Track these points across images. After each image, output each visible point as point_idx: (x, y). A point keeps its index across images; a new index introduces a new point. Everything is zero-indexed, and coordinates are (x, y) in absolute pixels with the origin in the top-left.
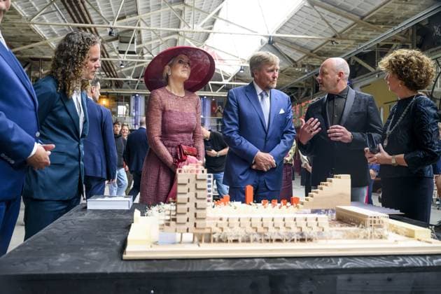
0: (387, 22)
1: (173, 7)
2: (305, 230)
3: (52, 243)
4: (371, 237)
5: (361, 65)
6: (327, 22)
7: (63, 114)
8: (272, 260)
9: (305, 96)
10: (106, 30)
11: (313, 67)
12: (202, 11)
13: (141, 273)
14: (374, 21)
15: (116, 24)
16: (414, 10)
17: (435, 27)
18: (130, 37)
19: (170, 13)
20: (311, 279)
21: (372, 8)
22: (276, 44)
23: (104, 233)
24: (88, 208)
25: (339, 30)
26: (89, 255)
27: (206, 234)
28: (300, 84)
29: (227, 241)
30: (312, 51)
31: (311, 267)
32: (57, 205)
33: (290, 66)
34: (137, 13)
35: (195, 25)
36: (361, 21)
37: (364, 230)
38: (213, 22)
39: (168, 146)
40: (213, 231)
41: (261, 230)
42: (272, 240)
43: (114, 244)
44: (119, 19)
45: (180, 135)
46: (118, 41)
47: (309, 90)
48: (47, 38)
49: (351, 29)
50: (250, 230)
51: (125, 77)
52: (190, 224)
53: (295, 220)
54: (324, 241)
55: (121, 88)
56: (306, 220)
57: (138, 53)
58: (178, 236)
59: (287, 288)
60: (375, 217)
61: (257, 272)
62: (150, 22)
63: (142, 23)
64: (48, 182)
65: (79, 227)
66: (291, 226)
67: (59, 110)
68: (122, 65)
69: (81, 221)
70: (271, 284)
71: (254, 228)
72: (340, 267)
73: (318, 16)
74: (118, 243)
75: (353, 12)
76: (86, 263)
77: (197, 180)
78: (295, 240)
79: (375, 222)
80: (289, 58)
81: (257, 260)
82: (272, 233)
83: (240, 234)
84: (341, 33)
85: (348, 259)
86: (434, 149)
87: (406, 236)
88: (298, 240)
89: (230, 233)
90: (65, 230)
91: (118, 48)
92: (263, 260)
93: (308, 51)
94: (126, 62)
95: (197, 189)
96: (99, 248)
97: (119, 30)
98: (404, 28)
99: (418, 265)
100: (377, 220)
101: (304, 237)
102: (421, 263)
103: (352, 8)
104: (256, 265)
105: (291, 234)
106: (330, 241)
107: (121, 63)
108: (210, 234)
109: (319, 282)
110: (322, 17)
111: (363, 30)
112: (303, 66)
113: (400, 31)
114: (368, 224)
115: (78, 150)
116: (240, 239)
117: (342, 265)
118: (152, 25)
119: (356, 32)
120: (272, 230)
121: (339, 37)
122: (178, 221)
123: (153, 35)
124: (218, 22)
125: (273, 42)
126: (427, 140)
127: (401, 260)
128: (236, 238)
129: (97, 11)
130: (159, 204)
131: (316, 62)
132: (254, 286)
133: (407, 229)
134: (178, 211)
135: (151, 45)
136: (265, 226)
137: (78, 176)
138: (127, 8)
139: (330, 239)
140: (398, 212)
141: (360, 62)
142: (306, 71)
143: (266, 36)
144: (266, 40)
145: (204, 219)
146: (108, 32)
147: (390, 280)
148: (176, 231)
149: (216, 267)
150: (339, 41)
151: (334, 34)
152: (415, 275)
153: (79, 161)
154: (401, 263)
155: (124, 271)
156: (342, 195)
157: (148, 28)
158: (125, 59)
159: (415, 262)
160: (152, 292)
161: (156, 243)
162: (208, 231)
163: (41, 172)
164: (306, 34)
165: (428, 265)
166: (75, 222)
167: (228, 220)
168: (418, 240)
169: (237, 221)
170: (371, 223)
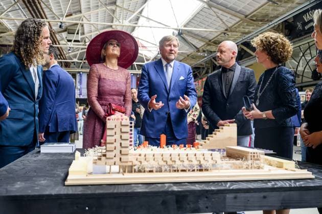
0: (264, 20)
1: (108, 8)
2: (203, 162)
3: (11, 175)
4: (251, 168)
5: (245, 51)
6: (221, 20)
7: (22, 81)
8: (178, 184)
9: (205, 74)
10: (57, 24)
11: (211, 52)
12: (129, 11)
13: (78, 194)
14: (254, 19)
15: (65, 20)
16: (283, 11)
17: (298, 23)
18: (76, 30)
19: (105, 12)
20: (207, 197)
21: (253, 9)
22: (184, 35)
23: (52, 168)
24: (41, 152)
25: (230, 25)
26: (40, 183)
27: (129, 166)
28: (201, 65)
29: (145, 172)
30: (210, 41)
31: (207, 189)
32: (17, 150)
33: (194, 52)
34: (80, 12)
35: (124, 21)
36: (245, 19)
37: (246, 163)
38: (138, 19)
39: (102, 105)
40: (134, 164)
41: (170, 162)
42: (178, 171)
43: (59, 176)
44: (67, 16)
45: (111, 97)
46: (66, 32)
47: (208, 69)
48: (13, 30)
49: (238, 25)
50: (162, 163)
51: (72, 60)
52: (117, 159)
53: (195, 155)
54: (217, 171)
55: (69, 67)
56: (203, 155)
57: (82, 42)
58: (108, 168)
59: (188, 204)
60: (254, 153)
61: (167, 193)
62: (90, 18)
63: (84, 19)
64: (10, 132)
65: (34, 164)
66: (193, 160)
67: (19, 77)
68: (69, 50)
69: (35, 161)
70: (177, 202)
71: (164, 161)
72: (229, 188)
73: (215, 15)
74: (63, 175)
75: (239, 12)
76: (36, 188)
77: (122, 125)
78: (196, 171)
79: (254, 157)
80: (194, 45)
81: (167, 185)
82: (178, 165)
83: (154, 166)
84: (231, 27)
85: (234, 183)
86: (293, 105)
87: (277, 167)
88: (197, 170)
89: (147, 165)
90: (22, 167)
91: (66, 38)
92: (172, 185)
93: (207, 41)
94: (73, 48)
95: (122, 132)
96: (47, 178)
97: (67, 24)
98: (276, 24)
99: (285, 186)
100: (255, 155)
101: (202, 168)
102: (288, 185)
103: (239, 9)
104: (166, 188)
105: (192, 166)
106: (221, 171)
107: (69, 48)
108: (132, 166)
109: (213, 200)
110: (217, 15)
111: (247, 25)
112: (204, 51)
113: (273, 25)
114: (249, 158)
115: (33, 108)
116: (154, 170)
117: (229, 187)
118: (92, 20)
119: (241, 27)
120: (178, 162)
121: (229, 30)
122: (107, 157)
123: (93, 28)
124: (141, 19)
125: (182, 34)
126: (288, 99)
127: (273, 183)
128: (151, 169)
129: (50, 10)
130: (95, 147)
131: (213, 48)
132: (164, 203)
133: (278, 162)
134: (108, 149)
135: (91, 35)
136: (173, 160)
137: (33, 128)
138: (73, 8)
139: (221, 169)
140: (271, 152)
141: (245, 48)
142: (206, 55)
143: (176, 29)
144: (176, 32)
145: (127, 155)
146: (59, 25)
147: (265, 197)
148: (106, 164)
149: (135, 189)
150: (229, 34)
151: (226, 28)
152: (283, 194)
153: (34, 117)
154: (273, 185)
155: (65, 193)
156: (230, 138)
157: (88, 22)
158: (72, 46)
159: (283, 184)
160: (87, 208)
161: (91, 173)
162: (130, 164)
163: (4, 124)
164: (205, 28)
165: (293, 186)
166: (30, 161)
167: (145, 156)
168: (286, 169)
169: (152, 157)
170: (251, 157)
